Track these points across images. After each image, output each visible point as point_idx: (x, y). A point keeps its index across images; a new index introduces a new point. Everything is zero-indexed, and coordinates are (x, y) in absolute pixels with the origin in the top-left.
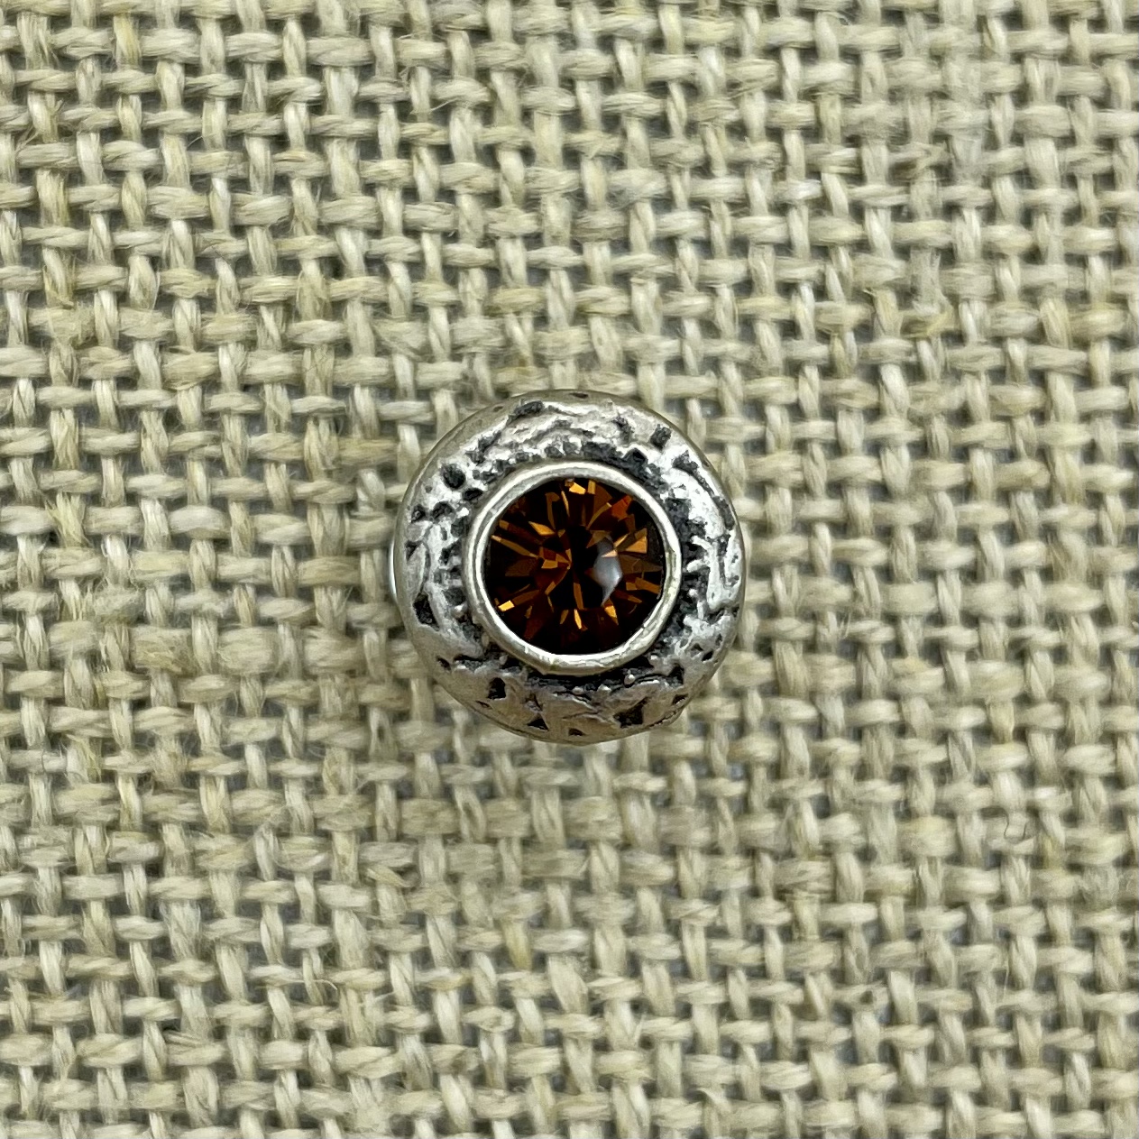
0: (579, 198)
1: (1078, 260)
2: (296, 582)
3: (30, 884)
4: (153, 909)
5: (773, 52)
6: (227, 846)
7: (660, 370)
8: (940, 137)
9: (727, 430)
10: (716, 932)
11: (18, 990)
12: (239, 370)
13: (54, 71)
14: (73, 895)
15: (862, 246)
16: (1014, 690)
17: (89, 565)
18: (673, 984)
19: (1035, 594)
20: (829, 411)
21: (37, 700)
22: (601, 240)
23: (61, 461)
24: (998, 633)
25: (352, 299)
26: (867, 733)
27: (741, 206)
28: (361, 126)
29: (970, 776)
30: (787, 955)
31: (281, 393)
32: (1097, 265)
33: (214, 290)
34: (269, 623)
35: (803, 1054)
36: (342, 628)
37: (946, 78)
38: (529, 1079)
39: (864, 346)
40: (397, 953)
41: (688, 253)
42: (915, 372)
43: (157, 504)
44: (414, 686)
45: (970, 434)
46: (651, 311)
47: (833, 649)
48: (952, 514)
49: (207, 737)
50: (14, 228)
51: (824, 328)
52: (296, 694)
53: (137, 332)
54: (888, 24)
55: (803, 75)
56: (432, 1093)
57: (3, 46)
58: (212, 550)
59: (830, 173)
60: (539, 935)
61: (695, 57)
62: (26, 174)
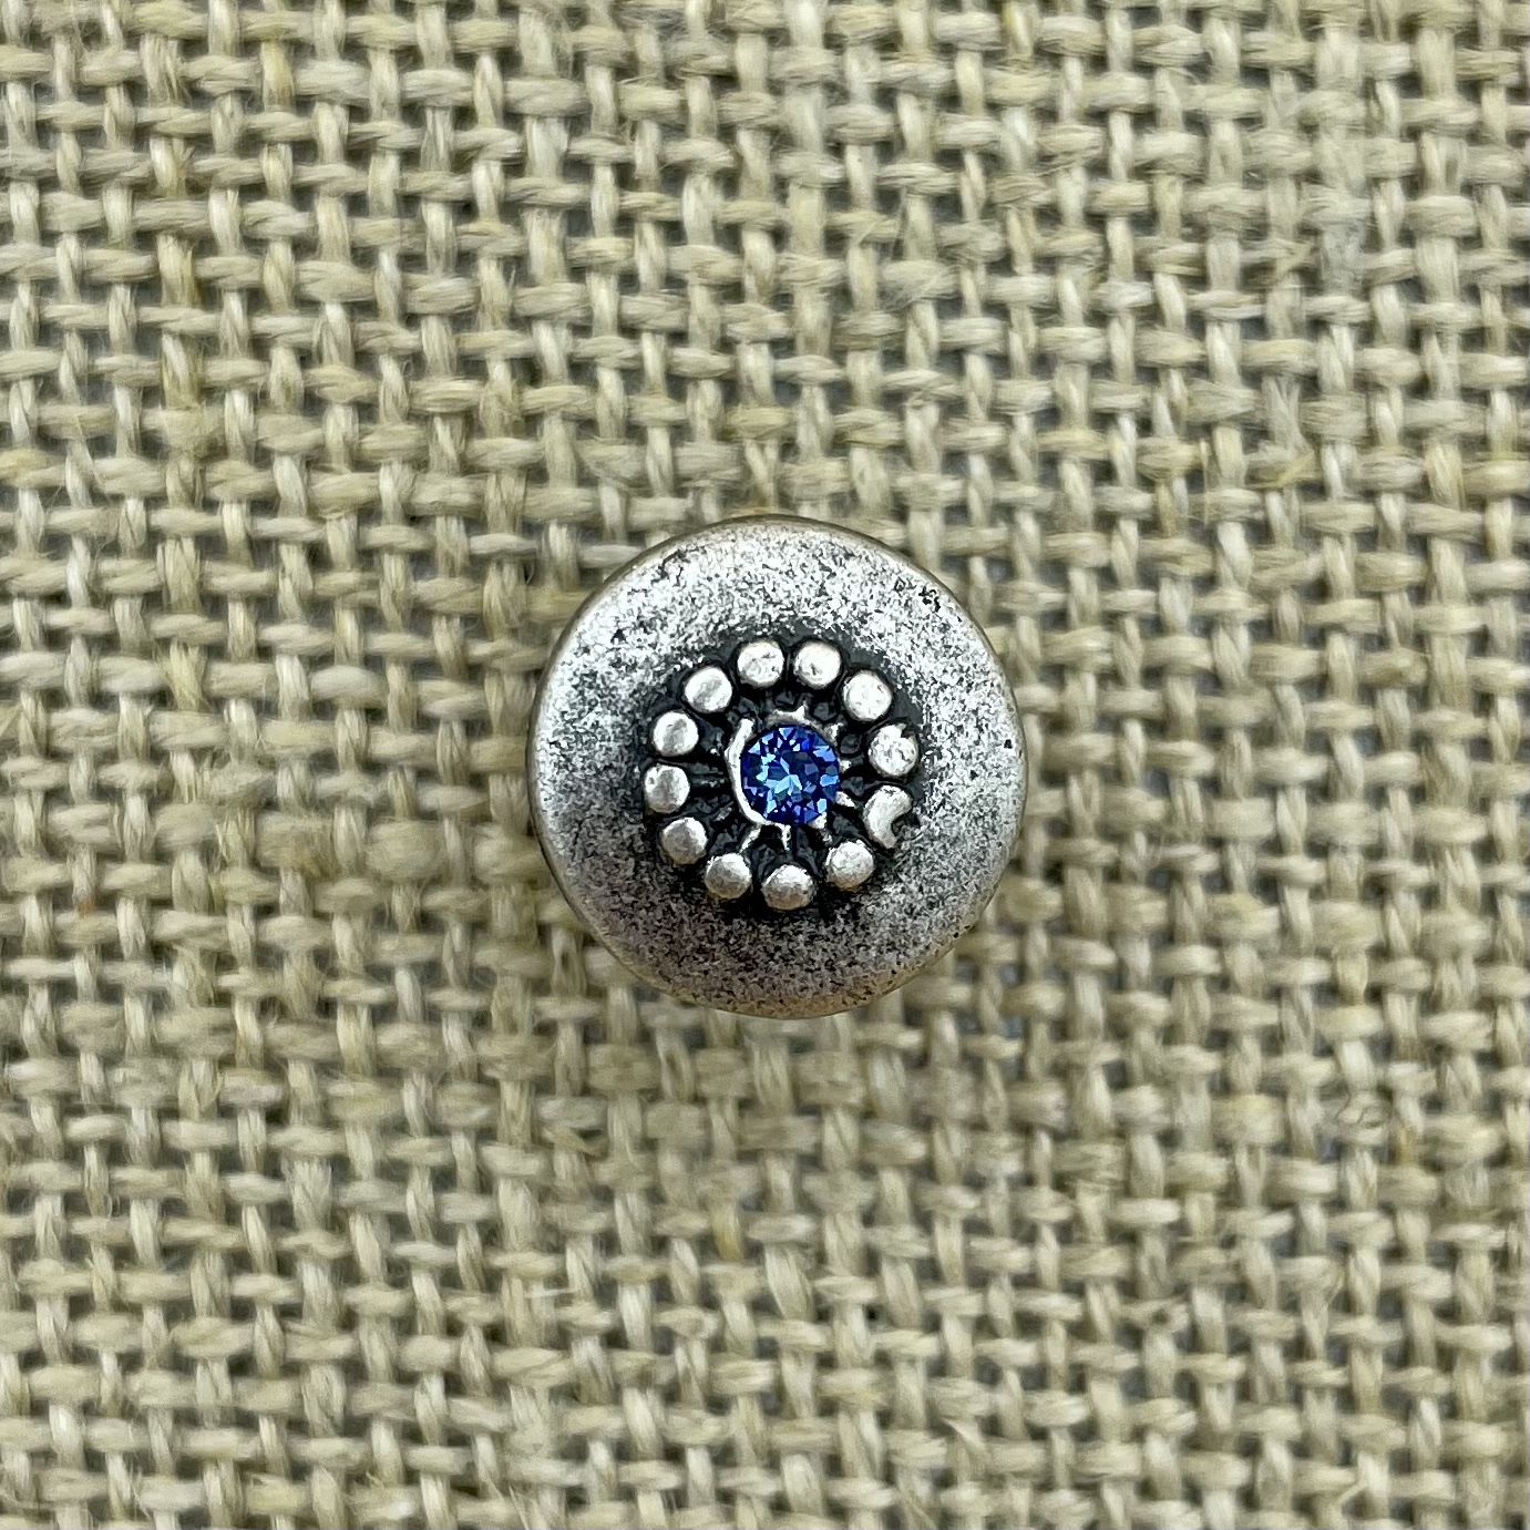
0: (841, 295)
1: (1476, 395)
2: (467, 768)
3: (119, 1129)
4: (272, 1165)
5: (1098, 116)
6: (370, 1093)
7: (937, 517)
8: (1308, 231)
9: (1021, 597)
10: (976, 1227)
11: (101, 1262)
12: (404, 497)
13: (183, 110)
14: (172, 1143)
15: (1200, 369)
16: (1367, 938)
17: (207, 733)
18: (920, 1288)
19: (1399, 819)
20: (1149, 575)
21: (137, 901)
22: (863, 349)
23: (174, 602)
24: (1351, 866)
25: (549, 412)
26: (1179, 988)
27: (1048, 312)
28: (568, 192)
29: (1310, 1047)
30: (1065, 1262)
31: (457, 528)
32: (1501, 402)
33: (376, 399)
34: (429, 816)
35: (1078, 1382)
36: (524, 826)
37: (1317, 156)
38: (734, 1398)
39: (1195, 497)
40: (574, 1235)
41: (977, 367)
42: (1260, 532)
43: (297, 662)
45: (1326, 613)
46: (927, 440)
47: (1142, 876)
48: (1299, 713)
49: (347, 955)
50: (127, 307)
51: (1147, 472)
52: (462, 906)
53: (278, 443)
54: (1247, 85)
55: (1135, 146)
56: (612, 1408)
57: (120, 77)
58: (363, 723)
59: (1166, 274)
60: (754, 1220)
61: (999, 119)
62: (144, 239)
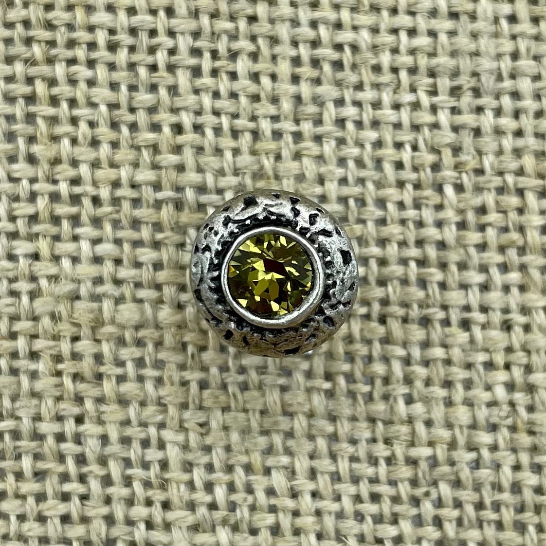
0: (298, 99)
1: (540, 136)
2: (154, 281)
3: (18, 426)
4: (78, 439)
5: (395, 31)
6: (116, 410)
7: (336, 183)
8: (475, 74)
9: (368, 213)
10: (354, 459)
11: (11, 478)
12: (130, 178)
13: (45, 31)
14: (39, 431)
15: (435, 126)
16: (504, 344)
17: (53, 270)
18: (333, 484)
19: (515, 298)
20: (417, 206)
21: (25, 335)
22: (306, 119)
23: (42, 219)
24: (497, 317)
25: (186, 144)
26: (431, 363)
27: (377, 105)
28: (193, 61)
29: (482, 386)
30: (389, 472)
31: (150, 190)
33: (120, 139)
34: (140, 301)
35: (395, 520)
36: (176, 305)
37: (478, 46)
38: (260, 529)
39: (435, 174)
40: (198, 465)
41: (350, 126)
42: (459, 188)
43: (88, 241)
44: (210, 334)
45: (485, 219)
46: (332, 154)
47: (416, 321)
48: (475, 257)
49: (108, 356)
50: (23, 107)
51: (415, 165)
52: (152, 336)
53: (81, 158)
54: (451, 19)
55: (409, 43)
56: (212, 534)
57: (20, 19)
58: (114, 265)
59: (421, 90)
60: (267, 458)
61: (357, 33)
62: (30, 81)
